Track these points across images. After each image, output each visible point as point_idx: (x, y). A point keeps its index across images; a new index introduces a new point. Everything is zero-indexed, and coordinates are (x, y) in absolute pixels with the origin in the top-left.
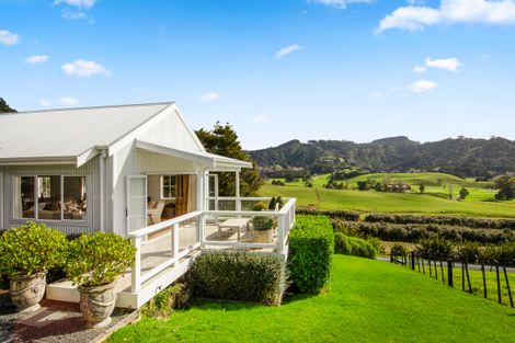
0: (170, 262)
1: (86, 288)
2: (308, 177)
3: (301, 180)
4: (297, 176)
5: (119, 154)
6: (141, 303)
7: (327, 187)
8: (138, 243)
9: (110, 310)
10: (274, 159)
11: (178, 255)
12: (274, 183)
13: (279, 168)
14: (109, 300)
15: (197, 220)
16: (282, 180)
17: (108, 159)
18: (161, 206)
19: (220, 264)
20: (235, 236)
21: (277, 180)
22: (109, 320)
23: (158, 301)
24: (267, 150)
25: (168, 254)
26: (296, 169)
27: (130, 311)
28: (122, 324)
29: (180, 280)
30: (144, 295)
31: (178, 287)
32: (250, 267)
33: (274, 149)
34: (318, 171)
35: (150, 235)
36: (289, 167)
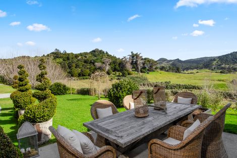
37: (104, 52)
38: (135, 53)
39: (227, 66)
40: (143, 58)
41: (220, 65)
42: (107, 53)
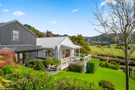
0: (66, 64)
1: (56, 66)
2: (109, 45)
3: (107, 46)
4: (105, 44)
5: (59, 47)
6: (62, 69)
7: (116, 48)
8: (62, 61)
9: (58, 69)
10: (98, 39)
11: (67, 64)
12: (97, 47)
13: (99, 42)
14: (58, 68)
15: (70, 58)
16: (100, 46)
17: (57, 48)
18: (65, 54)
19: (73, 66)
20: (77, 61)
21: (98, 46)
22: (58, 71)
23: (64, 69)
24: (96, 37)
25: (66, 63)
26: (105, 42)
27: (60, 70)
28: (60, 71)
29: (67, 67)
30: (62, 68)
31: (67, 68)
32: (78, 66)
33: (98, 36)
34: (113, 43)
35: (63, 60)
36: (103, 42)
37: (31, 27)
38: (49, 31)
39: (93, 42)
40: (53, 34)
41: (90, 41)
42: (33, 28)
